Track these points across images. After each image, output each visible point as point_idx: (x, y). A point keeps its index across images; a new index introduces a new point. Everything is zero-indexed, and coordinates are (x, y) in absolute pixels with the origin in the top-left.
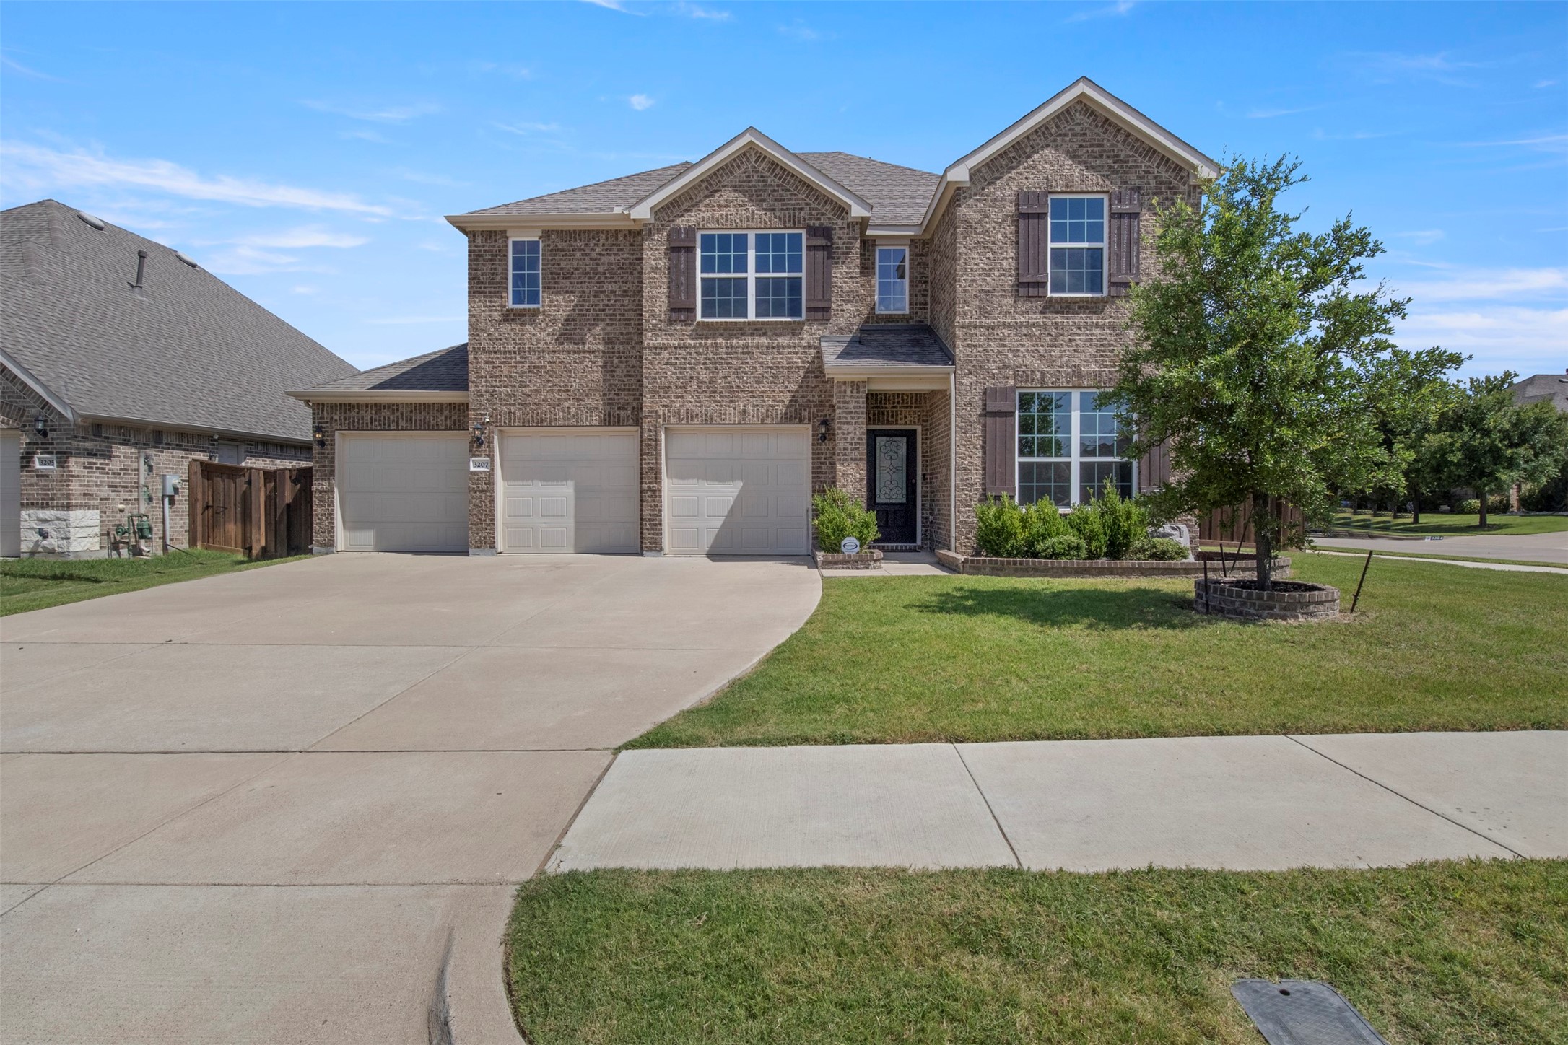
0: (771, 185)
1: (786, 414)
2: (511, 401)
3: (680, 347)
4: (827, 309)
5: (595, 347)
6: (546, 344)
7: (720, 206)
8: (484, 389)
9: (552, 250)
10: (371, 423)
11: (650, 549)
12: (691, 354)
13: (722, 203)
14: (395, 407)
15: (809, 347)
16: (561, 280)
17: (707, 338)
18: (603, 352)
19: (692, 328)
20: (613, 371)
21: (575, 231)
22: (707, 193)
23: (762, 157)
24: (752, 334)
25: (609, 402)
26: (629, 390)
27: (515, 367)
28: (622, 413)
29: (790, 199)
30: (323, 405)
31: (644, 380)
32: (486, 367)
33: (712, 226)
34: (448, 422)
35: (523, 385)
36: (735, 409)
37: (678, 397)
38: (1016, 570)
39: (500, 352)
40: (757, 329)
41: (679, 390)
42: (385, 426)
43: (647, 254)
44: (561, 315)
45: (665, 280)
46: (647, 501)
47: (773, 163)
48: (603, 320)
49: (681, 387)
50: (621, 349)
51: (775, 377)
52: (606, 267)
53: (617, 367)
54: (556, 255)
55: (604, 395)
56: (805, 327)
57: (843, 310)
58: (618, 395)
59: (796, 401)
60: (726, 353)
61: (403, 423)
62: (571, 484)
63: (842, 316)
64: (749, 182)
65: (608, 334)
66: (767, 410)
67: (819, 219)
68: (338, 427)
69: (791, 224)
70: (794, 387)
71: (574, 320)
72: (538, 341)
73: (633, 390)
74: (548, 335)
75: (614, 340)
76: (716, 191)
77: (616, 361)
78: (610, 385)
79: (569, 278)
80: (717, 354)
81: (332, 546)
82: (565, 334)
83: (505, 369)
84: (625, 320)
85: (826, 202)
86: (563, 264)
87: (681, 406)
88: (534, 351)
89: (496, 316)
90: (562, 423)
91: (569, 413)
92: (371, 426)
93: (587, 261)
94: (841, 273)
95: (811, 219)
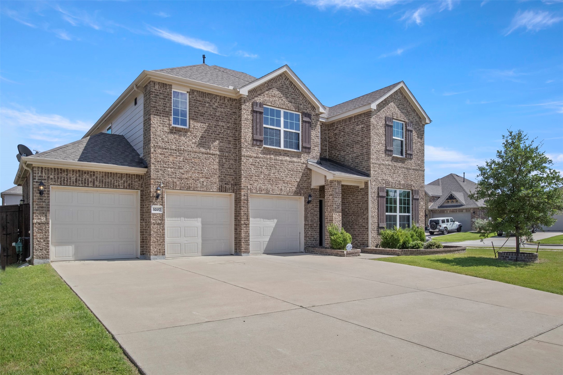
0: (290, 92)
1: (296, 191)
2: (174, 176)
3: (256, 157)
4: (309, 148)
5: (215, 152)
6: (192, 148)
7: (272, 96)
8: (159, 168)
9: (194, 100)
10: (76, 182)
11: (245, 252)
12: (261, 161)
13: (273, 95)
14: (93, 173)
15: (304, 163)
16: (199, 116)
17: (267, 155)
18: (219, 155)
19: (261, 149)
20: (223, 165)
21: (205, 93)
22: (267, 89)
23: (287, 79)
24: (284, 155)
25: (221, 181)
26: (230, 175)
27: (176, 158)
28: (227, 186)
29: (297, 99)
30: (42, 168)
31: (242, 171)
32: (160, 156)
33: (269, 104)
34: (125, 185)
35: (180, 168)
36: (278, 188)
37: (256, 181)
38: (417, 253)
39: (168, 149)
40: (286, 154)
41: (256, 177)
42: (85, 184)
43: (243, 112)
44: (199, 134)
45: (251, 125)
46: (243, 229)
47: (291, 82)
48: (218, 139)
49: (257, 176)
50: (227, 155)
51: (292, 175)
52: (220, 113)
53: (225, 163)
54: (196, 103)
55: (219, 177)
56: (302, 155)
57: (314, 150)
58: (225, 177)
59: (299, 186)
60: (275, 163)
61: (97, 183)
62: (200, 220)
63: (314, 152)
64: (283, 88)
65: (221, 146)
66: (290, 189)
67: (306, 110)
68: (53, 183)
69: (297, 110)
70: (298, 180)
71: (205, 137)
72: (188, 146)
73: (232, 175)
74: (193, 143)
75: (223, 150)
76: (270, 89)
77: (224, 160)
78: (222, 172)
79: (202, 116)
80: (271, 162)
81: (48, 258)
82: (201, 144)
83: (171, 159)
84: (228, 141)
85: (309, 103)
86: (200, 108)
87: (257, 185)
88: (186, 151)
89: (166, 129)
90: (199, 189)
91: (203, 185)
92: (76, 183)
93: (211, 109)
94: (314, 134)
95: (304, 109)
